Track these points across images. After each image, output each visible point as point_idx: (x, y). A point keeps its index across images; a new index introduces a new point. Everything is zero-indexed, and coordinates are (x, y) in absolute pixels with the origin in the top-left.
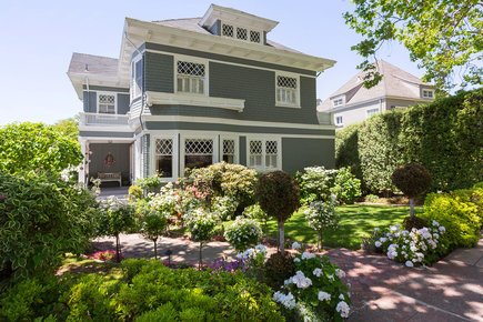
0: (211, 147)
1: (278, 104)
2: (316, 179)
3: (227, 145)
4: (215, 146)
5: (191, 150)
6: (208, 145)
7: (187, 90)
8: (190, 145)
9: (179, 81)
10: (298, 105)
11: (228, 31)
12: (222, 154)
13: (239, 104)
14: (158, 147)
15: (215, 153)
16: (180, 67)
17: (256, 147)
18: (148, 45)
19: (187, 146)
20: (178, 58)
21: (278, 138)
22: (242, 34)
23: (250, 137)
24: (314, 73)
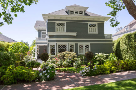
0: (66, 47)
1: (89, 33)
2: (100, 57)
3: (71, 46)
7: (60, 31)
9: (57, 28)
10: (97, 32)
11: (72, 12)
12: (69, 49)
13: (75, 34)
14: (51, 47)
15: (67, 49)
16: (57, 25)
17: (81, 47)
18: (49, 20)
19: (59, 47)
20: (57, 22)
21: (89, 44)
22: (77, 12)
23: (79, 44)
24: (104, 22)
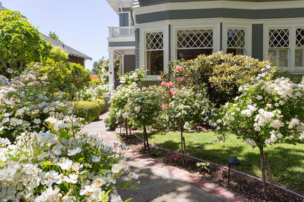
3: (234, 35)
4: (216, 38)
5: (184, 44)
6: (207, 36)
8: (184, 38)
12: (225, 48)
14: (148, 41)
19: (180, 39)
23: (269, 25)
